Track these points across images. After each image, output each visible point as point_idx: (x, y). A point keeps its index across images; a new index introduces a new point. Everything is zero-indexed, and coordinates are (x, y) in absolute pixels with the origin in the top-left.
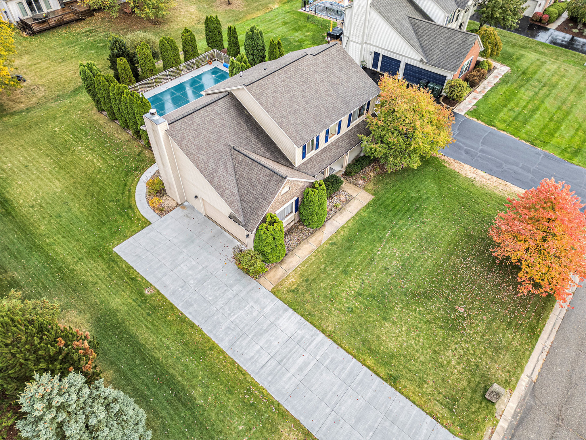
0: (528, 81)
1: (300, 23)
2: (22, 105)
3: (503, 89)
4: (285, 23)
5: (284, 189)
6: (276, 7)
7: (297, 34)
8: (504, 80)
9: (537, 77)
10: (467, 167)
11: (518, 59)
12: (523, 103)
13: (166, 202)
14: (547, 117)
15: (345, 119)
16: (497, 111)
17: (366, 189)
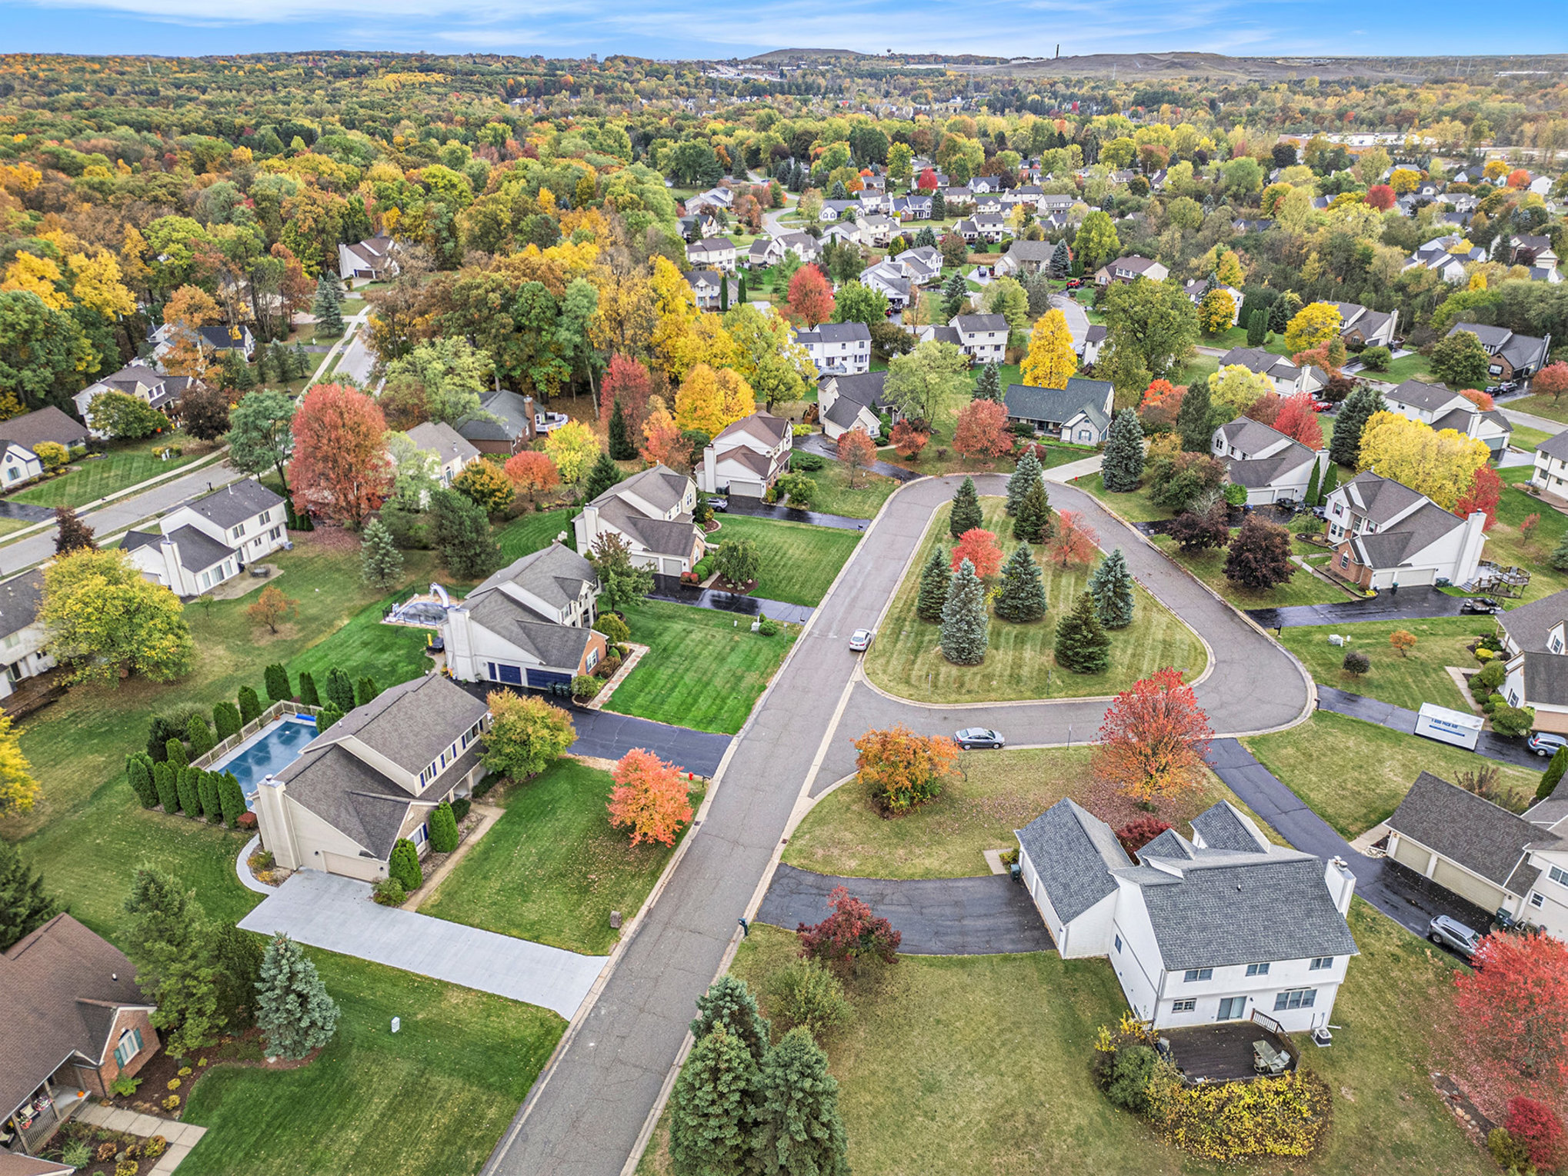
0: (668, 658)
1: (386, 640)
2: (30, 829)
3: (639, 675)
4: (365, 644)
5: (409, 815)
6: (346, 622)
7: (385, 656)
8: (643, 663)
9: (678, 651)
10: (602, 760)
11: (660, 635)
12: (661, 683)
13: (278, 873)
14: (685, 691)
15: (458, 742)
16: (633, 698)
17: (497, 805)
